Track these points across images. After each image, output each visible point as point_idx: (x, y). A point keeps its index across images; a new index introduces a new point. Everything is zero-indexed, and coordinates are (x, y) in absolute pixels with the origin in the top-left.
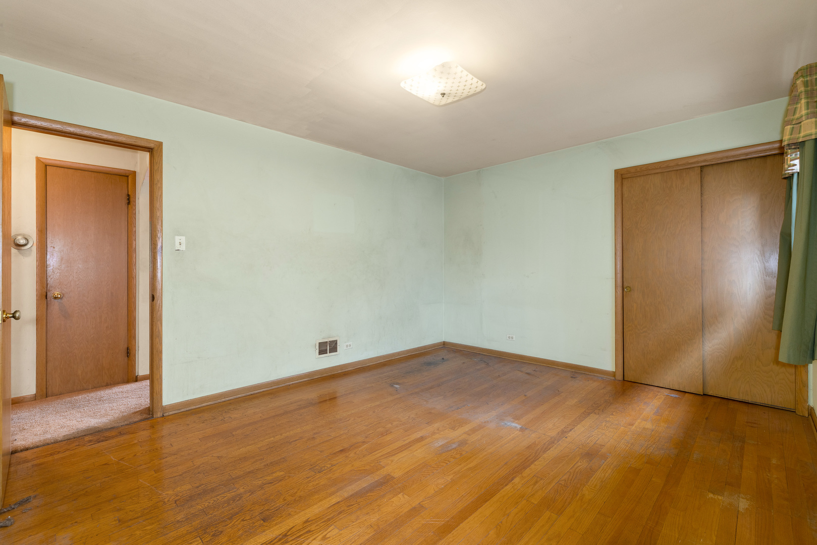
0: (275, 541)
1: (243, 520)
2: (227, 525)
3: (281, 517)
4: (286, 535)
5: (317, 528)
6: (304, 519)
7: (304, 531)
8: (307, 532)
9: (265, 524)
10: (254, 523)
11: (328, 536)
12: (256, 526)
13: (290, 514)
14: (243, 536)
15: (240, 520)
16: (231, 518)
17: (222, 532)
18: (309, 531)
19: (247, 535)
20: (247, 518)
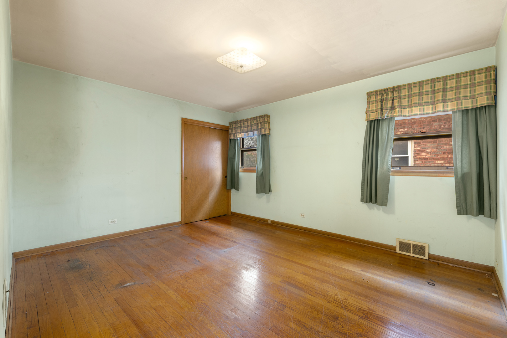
0: (347, 310)
1: (343, 327)
2: (351, 333)
3: (331, 312)
4: (342, 307)
5: (330, 298)
6: (328, 304)
7: (336, 302)
8: (336, 301)
9: (340, 317)
10: (342, 322)
11: (334, 294)
12: (343, 320)
13: (328, 309)
14: (353, 322)
15: (344, 329)
16: (345, 334)
17: (357, 334)
18: (335, 300)
19: (352, 321)
20: (340, 326)
